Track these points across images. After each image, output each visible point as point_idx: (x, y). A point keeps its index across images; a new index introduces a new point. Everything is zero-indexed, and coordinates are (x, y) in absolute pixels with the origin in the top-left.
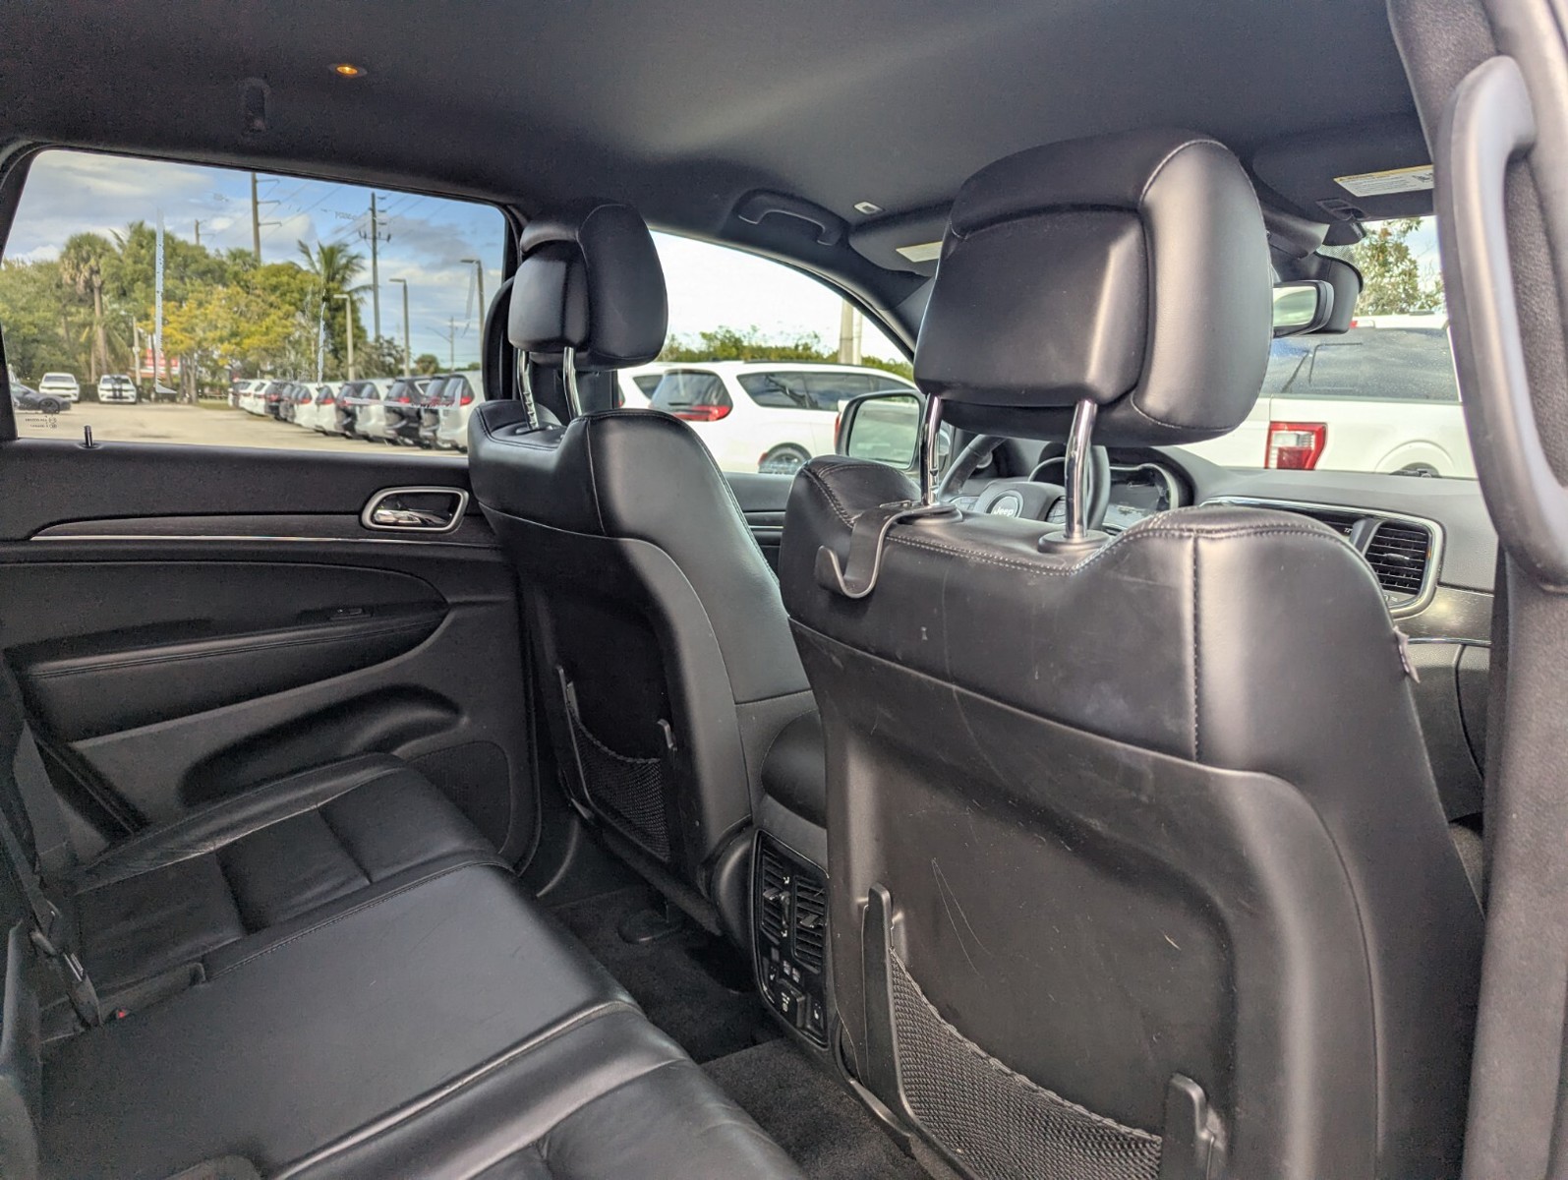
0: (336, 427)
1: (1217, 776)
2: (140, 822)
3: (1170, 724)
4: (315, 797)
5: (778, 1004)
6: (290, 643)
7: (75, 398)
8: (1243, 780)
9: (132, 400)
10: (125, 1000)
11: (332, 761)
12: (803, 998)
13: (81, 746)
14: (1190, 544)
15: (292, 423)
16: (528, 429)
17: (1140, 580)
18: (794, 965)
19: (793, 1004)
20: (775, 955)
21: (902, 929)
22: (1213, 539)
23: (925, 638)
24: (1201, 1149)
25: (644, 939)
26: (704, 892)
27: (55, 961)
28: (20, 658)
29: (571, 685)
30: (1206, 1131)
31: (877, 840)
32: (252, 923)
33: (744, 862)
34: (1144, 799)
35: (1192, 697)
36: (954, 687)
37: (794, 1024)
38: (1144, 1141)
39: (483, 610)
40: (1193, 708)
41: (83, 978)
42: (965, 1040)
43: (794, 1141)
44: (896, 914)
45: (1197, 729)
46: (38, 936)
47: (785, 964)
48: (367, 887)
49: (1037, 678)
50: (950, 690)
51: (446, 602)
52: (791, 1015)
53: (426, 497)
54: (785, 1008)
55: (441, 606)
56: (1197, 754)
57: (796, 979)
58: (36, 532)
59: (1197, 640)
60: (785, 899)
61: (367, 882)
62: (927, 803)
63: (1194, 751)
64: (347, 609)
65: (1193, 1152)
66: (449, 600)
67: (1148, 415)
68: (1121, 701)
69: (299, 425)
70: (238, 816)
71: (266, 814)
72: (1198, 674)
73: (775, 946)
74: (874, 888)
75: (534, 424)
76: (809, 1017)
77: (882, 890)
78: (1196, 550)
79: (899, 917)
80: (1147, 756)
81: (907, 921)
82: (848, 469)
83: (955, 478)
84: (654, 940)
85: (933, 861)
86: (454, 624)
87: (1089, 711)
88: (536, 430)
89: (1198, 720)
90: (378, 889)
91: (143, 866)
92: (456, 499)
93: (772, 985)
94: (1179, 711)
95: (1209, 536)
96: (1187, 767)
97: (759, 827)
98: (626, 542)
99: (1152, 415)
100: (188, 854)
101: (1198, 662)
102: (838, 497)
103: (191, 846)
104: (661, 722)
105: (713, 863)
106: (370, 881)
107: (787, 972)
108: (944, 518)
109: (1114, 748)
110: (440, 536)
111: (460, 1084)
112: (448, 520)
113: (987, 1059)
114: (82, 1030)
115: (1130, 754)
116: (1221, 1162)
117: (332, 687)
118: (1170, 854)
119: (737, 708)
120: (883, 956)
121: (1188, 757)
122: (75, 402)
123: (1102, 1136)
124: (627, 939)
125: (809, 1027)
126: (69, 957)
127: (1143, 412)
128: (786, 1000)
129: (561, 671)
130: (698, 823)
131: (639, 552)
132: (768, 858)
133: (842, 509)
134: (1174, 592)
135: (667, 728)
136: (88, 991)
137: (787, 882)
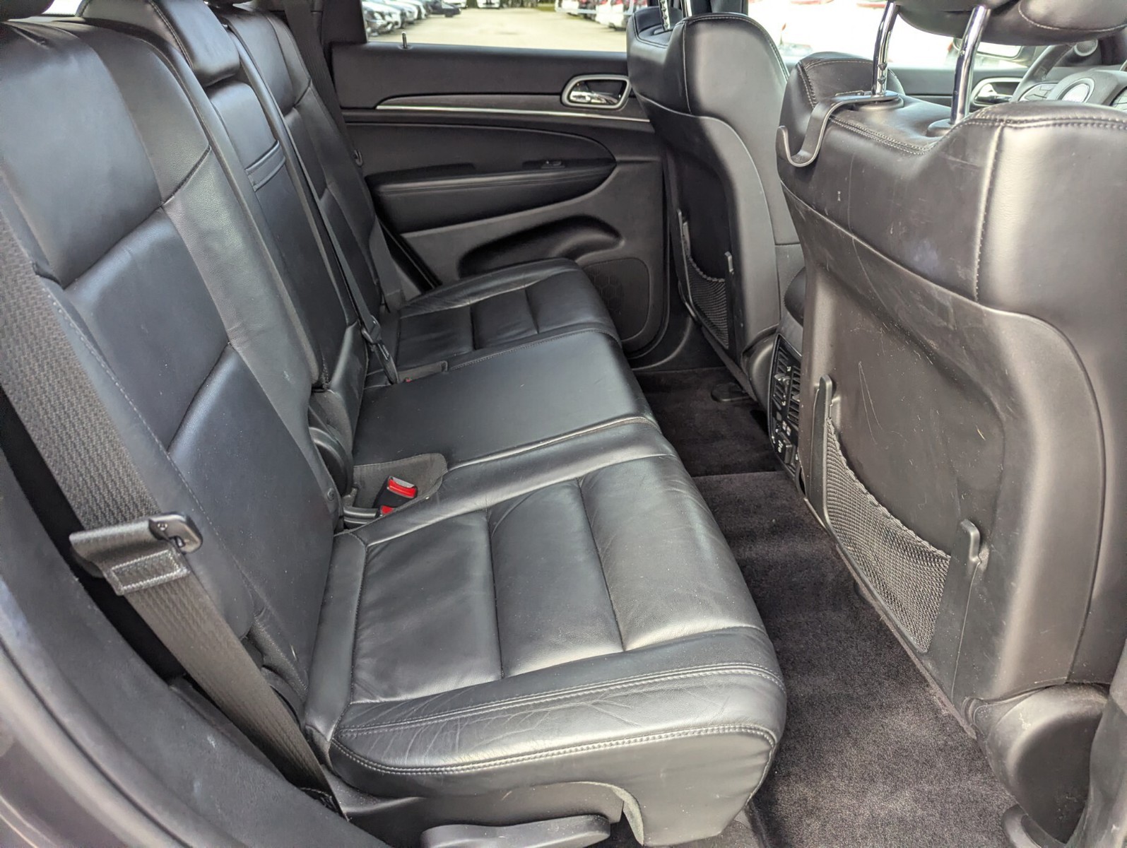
0: (622, 24)
1: (988, 313)
2: (438, 283)
3: (961, 273)
4: (524, 281)
5: (777, 445)
6: (514, 183)
7: (463, 5)
8: (1007, 318)
9: (497, 6)
10: (410, 375)
11: (540, 261)
12: (791, 446)
13: (407, 236)
14: (998, 131)
15: (594, 21)
16: (662, 30)
17: (958, 160)
18: (789, 425)
19: (784, 449)
20: (779, 417)
21: (838, 407)
22: (1016, 128)
23: (839, 199)
24: (970, 567)
25: (725, 400)
26: (744, 370)
27: (374, 346)
28: (372, 183)
29: (686, 224)
30: (977, 557)
31: (832, 346)
32: (477, 344)
33: (768, 357)
34: (951, 327)
35: (977, 252)
36: (854, 237)
37: (783, 460)
38: (942, 558)
39: (637, 167)
40: (977, 261)
41: (389, 358)
42: (857, 481)
43: (768, 527)
44: (836, 397)
45: (978, 278)
46: (365, 332)
47: (784, 423)
48: (536, 335)
49: (892, 233)
50: (851, 239)
51: (615, 159)
52: (782, 455)
53: (605, 83)
54: (780, 450)
55: (612, 163)
56: (978, 296)
57: (788, 433)
58: (379, 103)
59: (988, 209)
60: (786, 381)
61: (536, 333)
62: (862, 323)
63: (975, 294)
64: (552, 161)
65: (965, 569)
66: (618, 158)
67: (1029, 18)
68: (935, 253)
69: (598, 23)
70: (483, 287)
71: (497, 288)
72: (984, 235)
73: (780, 411)
74: (824, 378)
75: (667, 26)
76: (793, 458)
77: (827, 380)
78: (1001, 137)
79: (837, 399)
80: (949, 295)
81: (842, 403)
82: (830, 64)
83: (1041, 67)
84: (732, 401)
85: (859, 364)
86: (618, 175)
87: (916, 259)
88: (668, 31)
89: (980, 271)
90: (542, 336)
91: (434, 308)
92: (624, 83)
93: (776, 435)
94: (968, 263)
95: (1014, 125)
96: (971, 305)
97: (779, 332)
98: (704, 120)
99: (1032, 17)
100: (454, 305)
101: (985, 226)
102: (814, 88)
103: (457, 301)
104: (727, 254)
105: (750, 352)
106: (538, 332)
107: (784, 428)
108: (886, 105)
109: (930, 287)
110: (612, 112)
111: (548, 442)
112: (619, 99)
113: (866, 494)
114: (389, 384)
115: (940, 293)
116: (980, 577)
117: (544, 212)
118: (970, 368)
119: (776, 248)
120: (823, 422)
121: (972, 298)
122: (465, 8)
123: (921, 552)
124: (715, 398)
125: (792, 464)
126: (382, 348)
127: (1026, 16)
128: (781, 445)
129: (680, 214)
130: (742, 325)
131: (714, 128)
132: (781, 353)
133: (814, 97)
134: (979, 171)
135: (730, 258)
136: (392, 366)
137: (789, 370)
